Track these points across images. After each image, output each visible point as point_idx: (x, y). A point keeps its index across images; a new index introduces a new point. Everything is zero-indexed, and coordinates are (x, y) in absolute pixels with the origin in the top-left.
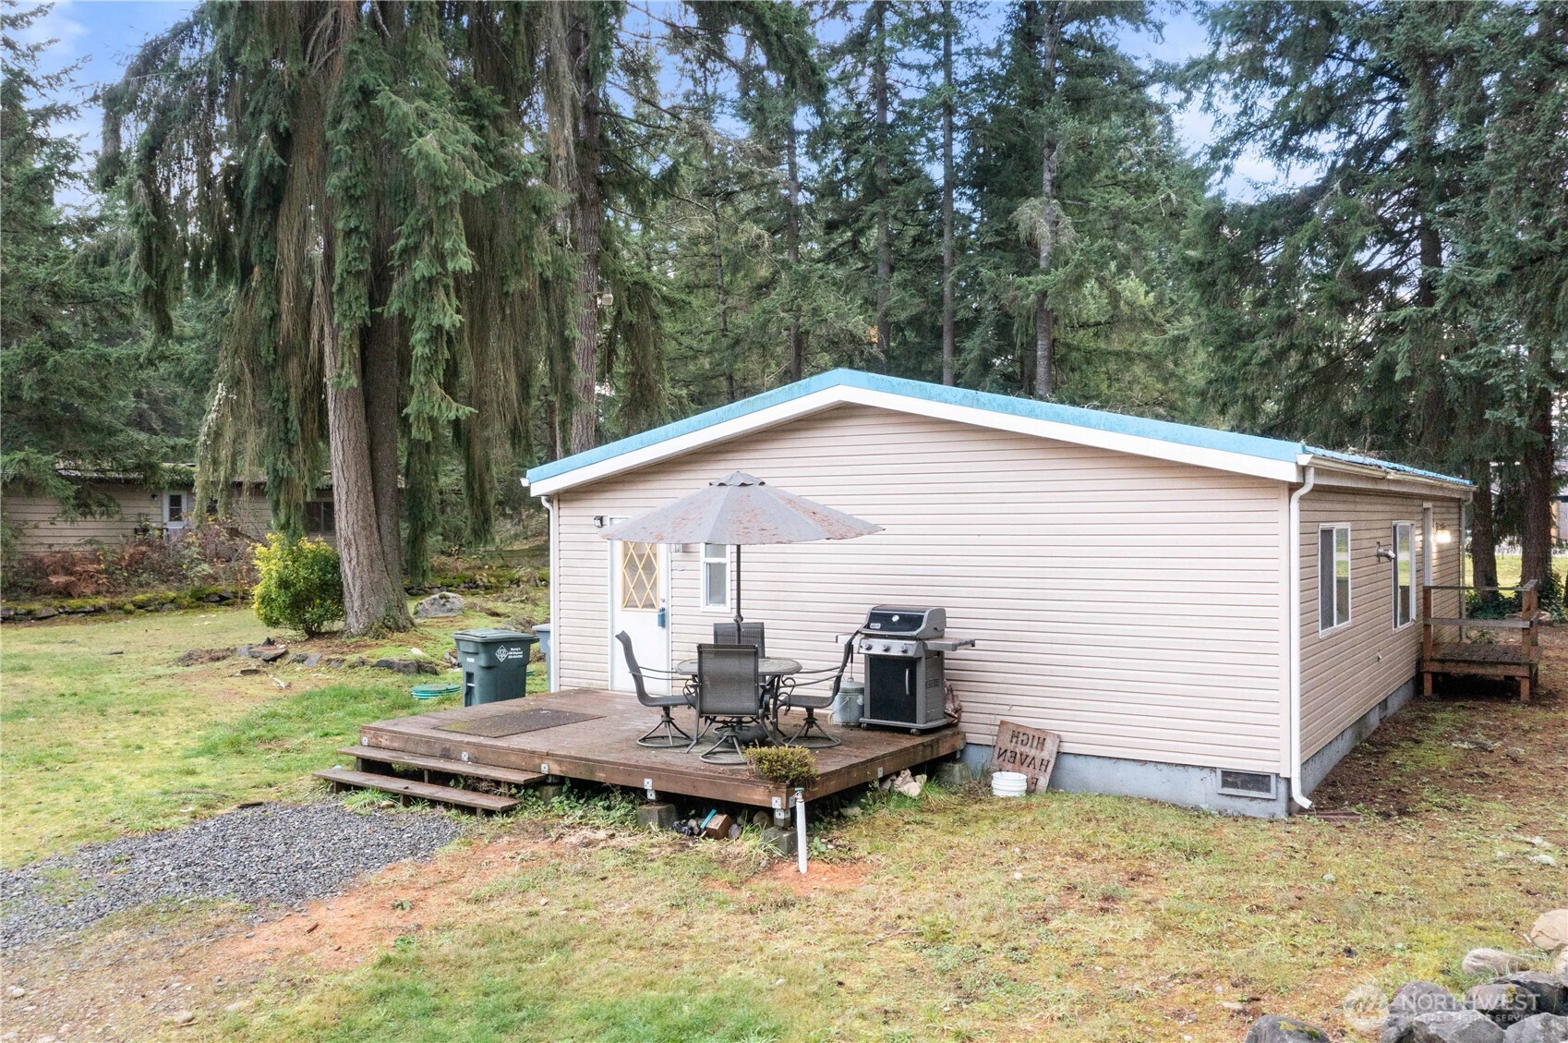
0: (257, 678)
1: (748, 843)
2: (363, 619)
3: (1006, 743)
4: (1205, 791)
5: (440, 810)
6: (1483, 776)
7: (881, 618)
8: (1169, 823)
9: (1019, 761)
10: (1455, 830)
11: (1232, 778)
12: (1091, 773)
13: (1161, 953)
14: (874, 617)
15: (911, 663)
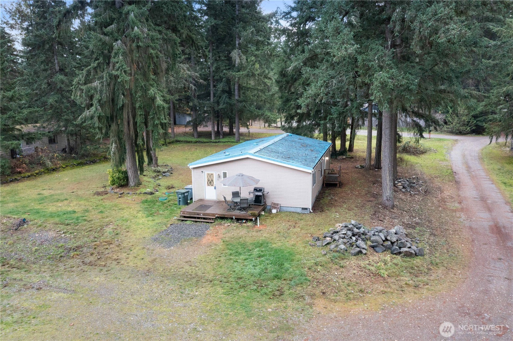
0: (122, 198)
1: (249, 224)
2: (134, 183)
3: (273, 205)
4: (299, 210)
5: (203, 223)
6: (332, 204)
7: (256, 190)
8: (297, 215)
9: (275, 208)
10: (329, 213)
11: (303, 209)
12: (285, 209)
13: (302, 232)
14: (255, 189)
15: (261, 196)
